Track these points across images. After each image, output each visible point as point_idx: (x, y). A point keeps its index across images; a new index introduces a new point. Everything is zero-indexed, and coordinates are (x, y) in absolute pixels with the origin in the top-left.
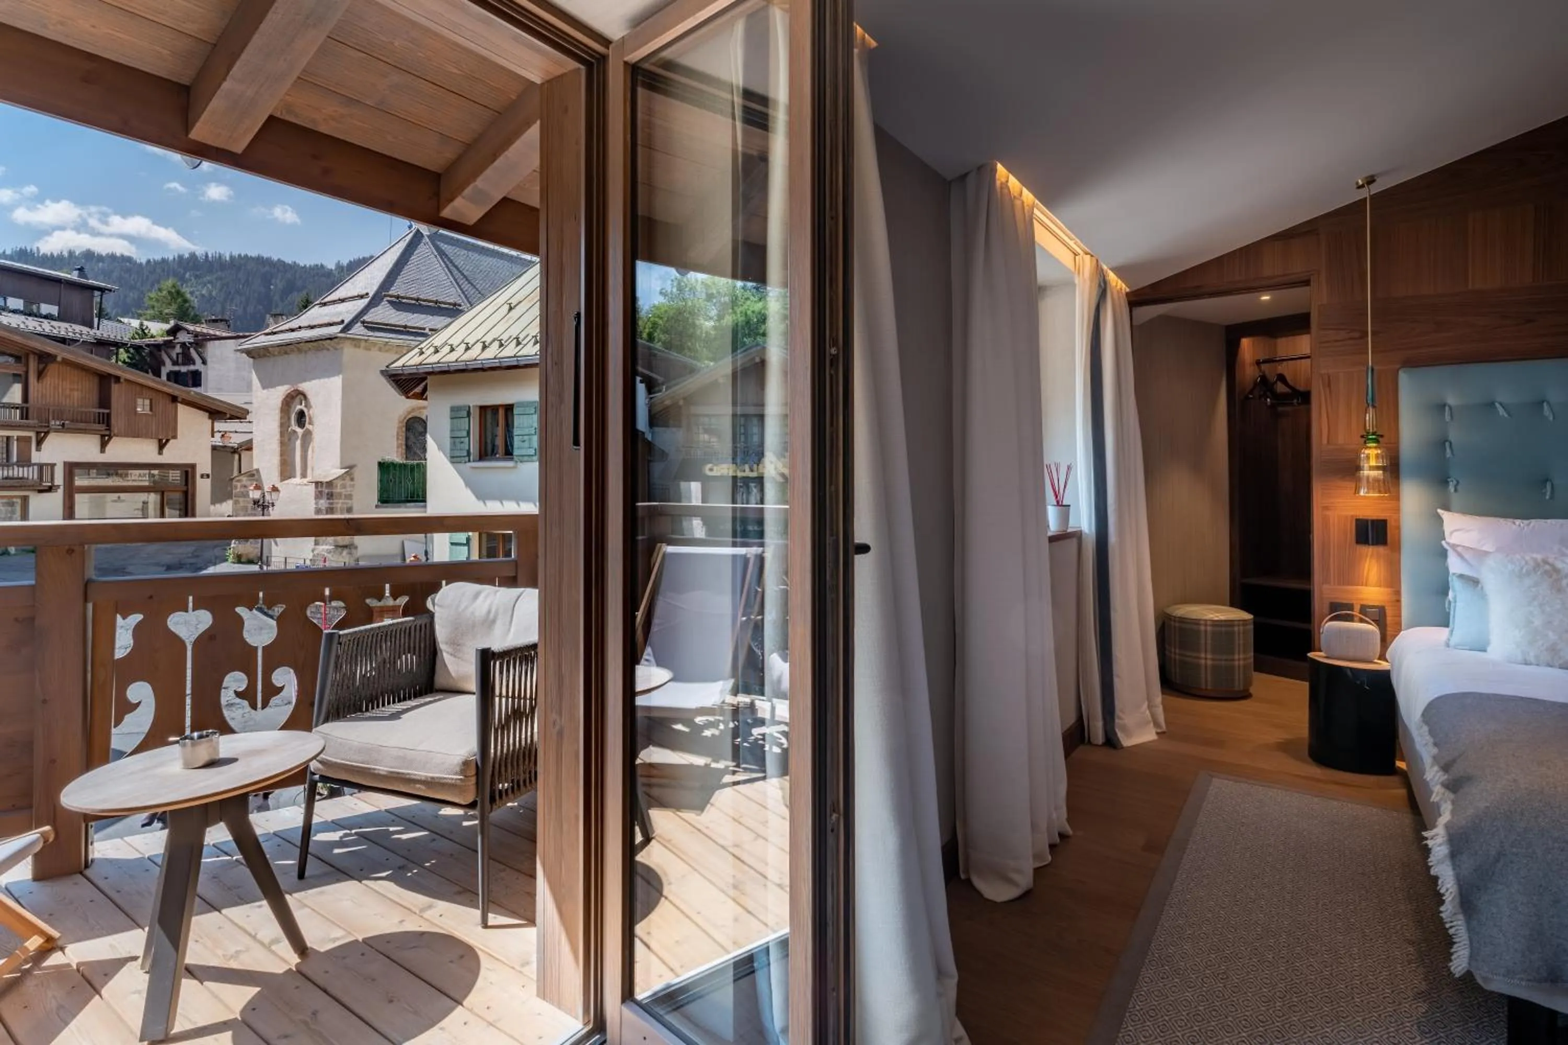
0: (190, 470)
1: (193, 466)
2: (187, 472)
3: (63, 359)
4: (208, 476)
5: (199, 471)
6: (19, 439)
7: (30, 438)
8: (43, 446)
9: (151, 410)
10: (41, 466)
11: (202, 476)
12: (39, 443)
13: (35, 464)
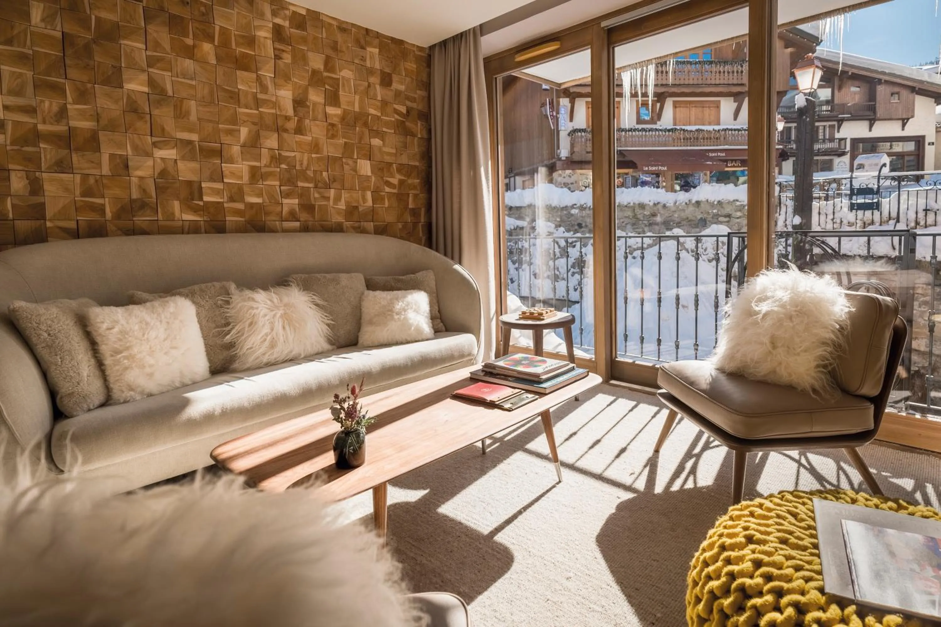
0: (921, 139)
1: (923, 137)
2: (919, 141)
3: (852, 73)
4: (933, 144)
5: (927, 141)
6: (830, 126)
7: (834, 125)
8: (841, 129)
9: (899, 99)
10: (841, 140)
11: (929, 144)
12: (839, 128)
13: (837, 139)
